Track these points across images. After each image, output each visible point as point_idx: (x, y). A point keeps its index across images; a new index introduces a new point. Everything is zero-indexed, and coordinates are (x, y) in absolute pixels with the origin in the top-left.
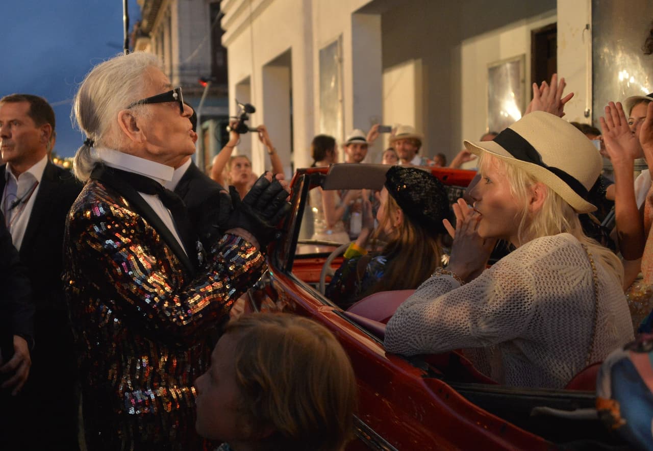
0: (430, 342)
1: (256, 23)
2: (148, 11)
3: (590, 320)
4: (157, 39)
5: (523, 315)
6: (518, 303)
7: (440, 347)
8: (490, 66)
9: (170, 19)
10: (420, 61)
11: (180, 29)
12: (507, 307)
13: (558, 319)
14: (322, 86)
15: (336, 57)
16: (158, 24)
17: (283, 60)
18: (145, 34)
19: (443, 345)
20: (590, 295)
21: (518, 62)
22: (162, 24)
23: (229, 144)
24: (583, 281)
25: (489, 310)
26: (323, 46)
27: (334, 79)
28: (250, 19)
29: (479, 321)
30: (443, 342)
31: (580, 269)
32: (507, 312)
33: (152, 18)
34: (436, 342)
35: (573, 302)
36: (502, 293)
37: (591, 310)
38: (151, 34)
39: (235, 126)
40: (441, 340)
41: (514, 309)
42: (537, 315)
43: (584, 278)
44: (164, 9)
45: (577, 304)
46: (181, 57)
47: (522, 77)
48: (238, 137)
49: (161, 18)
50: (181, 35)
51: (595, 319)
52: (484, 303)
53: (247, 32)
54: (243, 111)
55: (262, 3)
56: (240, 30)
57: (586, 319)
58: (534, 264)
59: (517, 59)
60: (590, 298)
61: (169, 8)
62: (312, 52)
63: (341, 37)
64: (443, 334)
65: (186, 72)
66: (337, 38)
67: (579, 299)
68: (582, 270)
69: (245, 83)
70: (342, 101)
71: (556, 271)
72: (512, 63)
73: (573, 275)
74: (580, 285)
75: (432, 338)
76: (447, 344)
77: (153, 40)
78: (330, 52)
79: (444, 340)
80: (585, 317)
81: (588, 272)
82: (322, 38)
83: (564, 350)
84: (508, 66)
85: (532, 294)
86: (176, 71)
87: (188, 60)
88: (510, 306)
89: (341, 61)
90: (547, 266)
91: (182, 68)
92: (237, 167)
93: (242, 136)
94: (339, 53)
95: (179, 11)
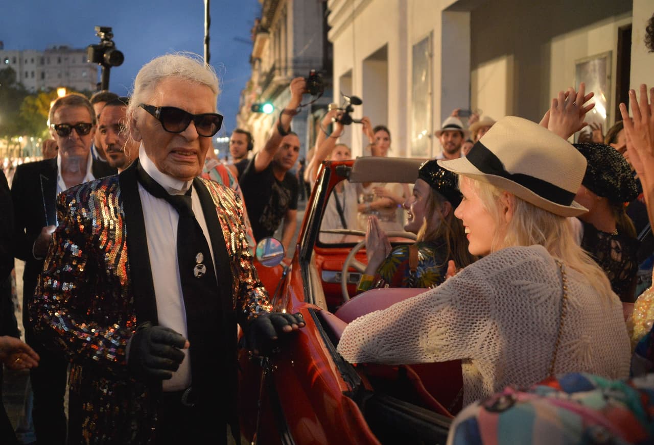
0: (377, 346)
1: (358, 20)
2: (267, 9)
3: (551, 344)
4: (275, 35)
5: (477, 331)
6: (473, 317)
7: (386, 353)
8: (578, 63)
9: (286, 16)
10: (512, 57)
11: (295, 26)
12: (462, 320)
13: (514, 339)
14: (415, 79)
15: (427, 53)
16: (276, 20)
17: (381, 55)
18: (264, 30)
19: (390, 352)
20: (555, 318)
21: (605, 59)
22: (279, 21)
23: (332, 135)
24: (548, 301)
25: (441, 320)
26: (416, 41)
27: (424, 73)
28: (353, 17)
29: (430, 330)
30: (391, 349)
31: (548, 287)
32: (460, 325)
33: (271, 15)
34: (383, 347)
35: (533, 323)
36: (459, 303)
37: (553, 334)
38: (270, 30)
39: (340, 117)
40: (388, 346)
41: (468, 323)
42: (492, 333)
43: (550, 297)
44: (281, 7)
45: (537, 325)
46: (295, 51)
47: (608, 73)
48: (341, 128)
49: (278, 16)
50: (295, 31)
51: (557, 344)
52: (438, 312)
53: (349, 29)
54: (349, 103)
55: (362, 3)
56: (343, 27)
57: (546, 343)
58: (496, 276)
59: (604, 56)
60: (553, 320)
61: (285, 6)
62: (406, 47)
63: (432, 33)
64: (391, 339)
65: (300, 65)
66: (428, 34)
67: (539, 320)
68: (550, 288)
69: (348, 76)
70: (432, 94)
71: (517, 287)
72: (600, 59)
73: (537, 293)
74: (543, 304)
75: (380, 341)
76: (394, 352)
77: (271, 35)
78: (422, 47)
79: (392, 346)
80: (546, 341)
81: (558, 290)
82: (416, 33)
83: (520, 374)
84: (597, 62)
85: (490, 309)
86: (290, 64)
87: (301, 53)
88: (465, 319)
89: (431, 56)
90: (509, 280)
91: (296, 61)
92: (338, 155)
93: (346, 127)
94: (430, 48)
95: (295, 9)
